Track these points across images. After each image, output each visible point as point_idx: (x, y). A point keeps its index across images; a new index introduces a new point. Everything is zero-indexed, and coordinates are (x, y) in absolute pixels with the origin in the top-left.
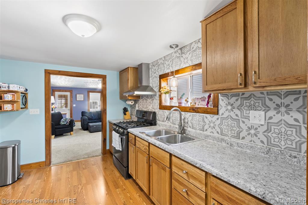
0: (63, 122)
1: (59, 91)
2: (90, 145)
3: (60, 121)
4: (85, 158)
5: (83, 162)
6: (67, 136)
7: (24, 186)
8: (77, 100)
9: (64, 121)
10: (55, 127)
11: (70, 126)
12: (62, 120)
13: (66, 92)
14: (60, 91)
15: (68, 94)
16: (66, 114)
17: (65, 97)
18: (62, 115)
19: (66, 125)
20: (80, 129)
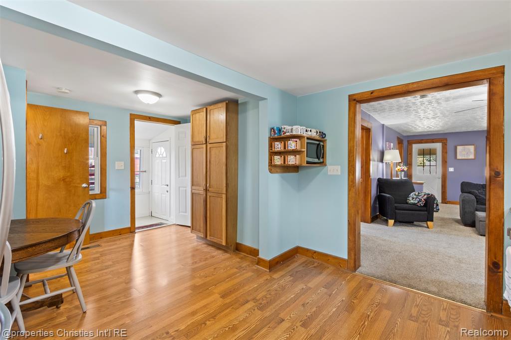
0: (413, 198)
1: (420, 142)
2: (462, 265)
3: (408, 197)
4: (429, 292)
5: (418, 300)
6: (420, 228)
7: (304, 287)
8: (459, 157)
9: (415, 197)
10: (396, 205)
11: (425, 208)
12: (411, 194)
13: (433, 142)
14: (422, 143)
15: (438, 146)
16: (422, 184)
17: (431, 152)
18: (414, 185)
19: (418, 206)
20: (457, 221)
